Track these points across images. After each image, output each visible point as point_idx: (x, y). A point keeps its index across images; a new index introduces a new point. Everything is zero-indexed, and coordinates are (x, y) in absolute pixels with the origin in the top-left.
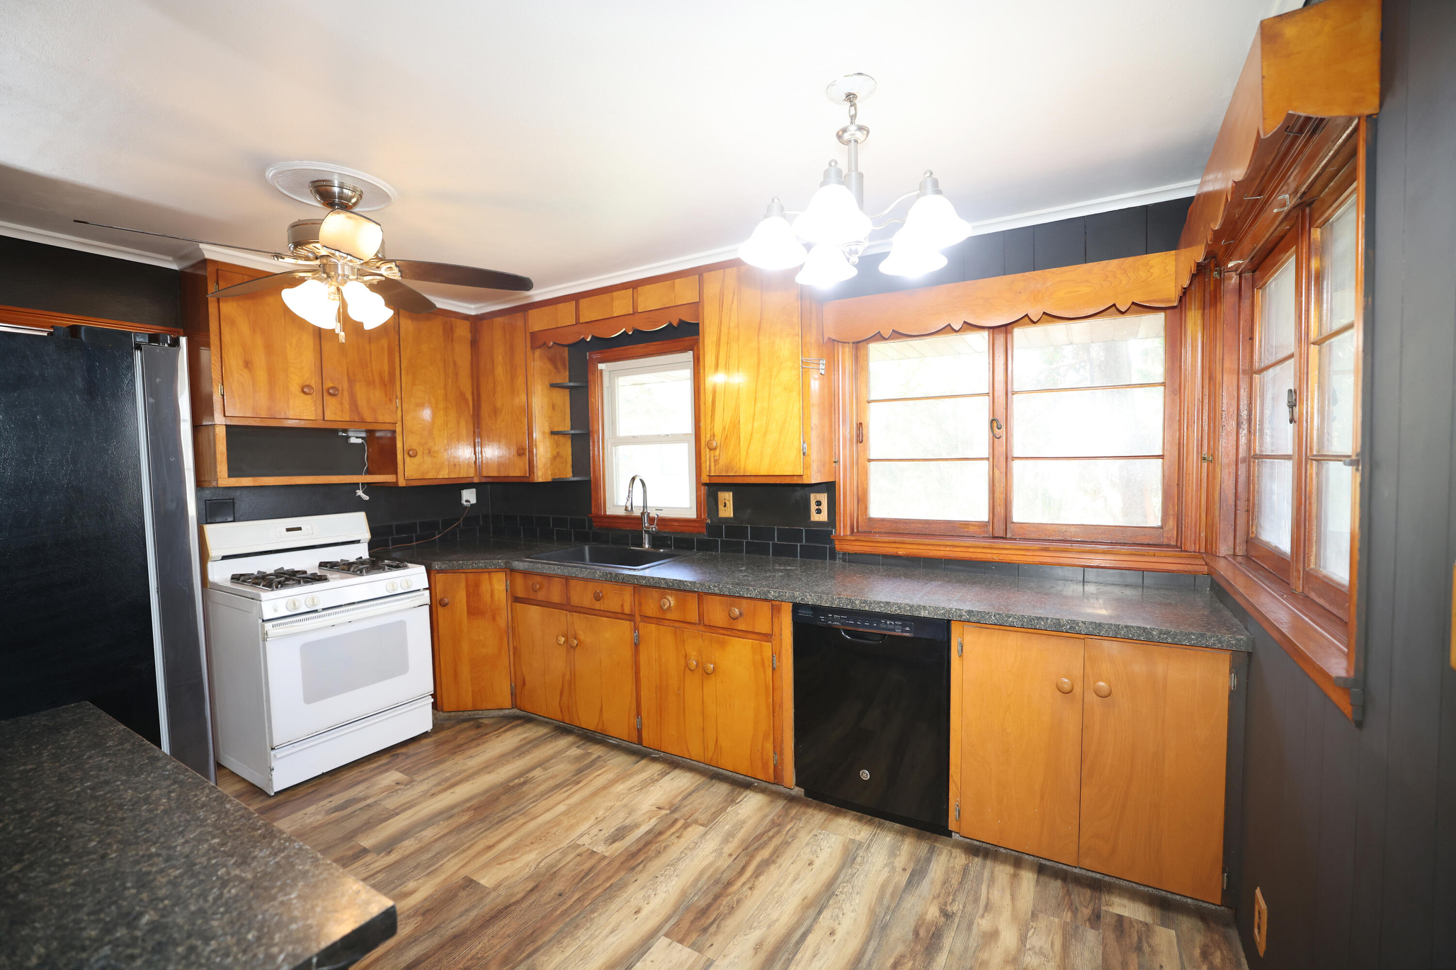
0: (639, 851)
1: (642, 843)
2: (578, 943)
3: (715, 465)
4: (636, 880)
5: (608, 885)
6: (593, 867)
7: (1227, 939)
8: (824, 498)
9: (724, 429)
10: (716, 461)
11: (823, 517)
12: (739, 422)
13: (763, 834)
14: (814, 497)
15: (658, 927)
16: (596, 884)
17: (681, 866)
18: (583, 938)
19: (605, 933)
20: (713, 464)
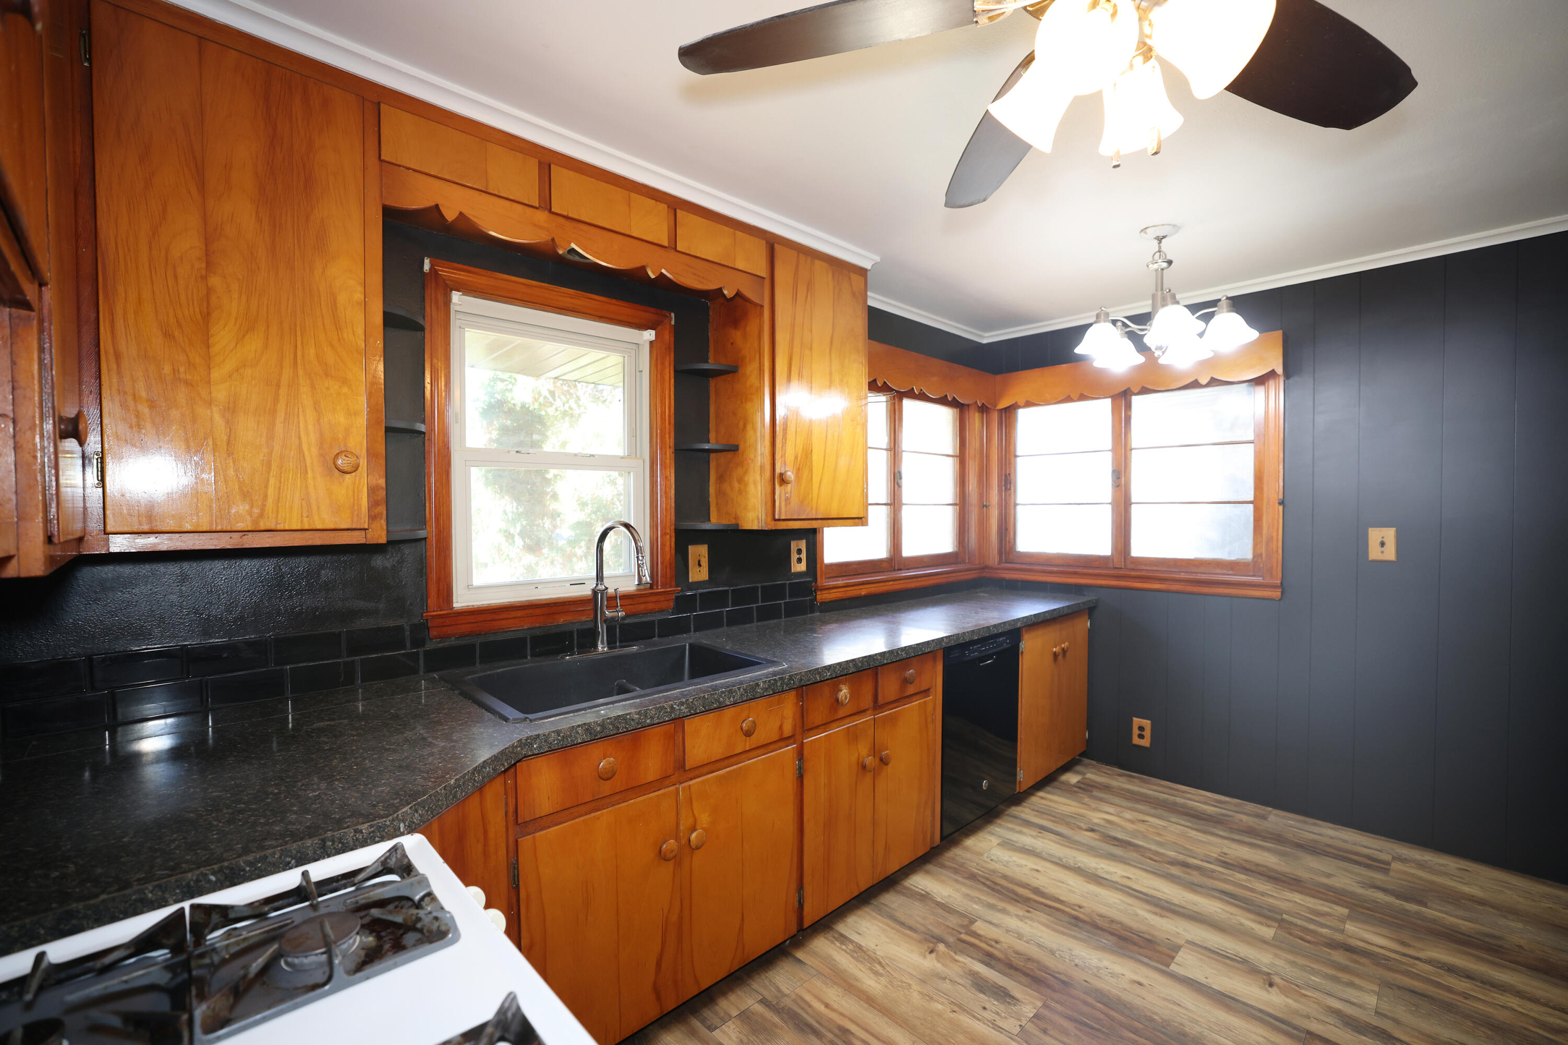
0: (1026, 975)
1: (1012, 972)
2: (1206, 1032)
3: (786, 505)
4: (1085, 981)
5: (1099, 1005)
6: (1066, 1017)
7: (1086, 766)
8: (803, 544)
9: (796, 457)
10: (787, 499)
11: (802, 567)
12: (811, 451)
13: (988, 887)
14: (794, 545)
15: (1156, 970)
16: (1102, 1016)
17: (1054, 946)
18: (1199, 1029)
19: (1182, 1010)
20: (783, 504)
